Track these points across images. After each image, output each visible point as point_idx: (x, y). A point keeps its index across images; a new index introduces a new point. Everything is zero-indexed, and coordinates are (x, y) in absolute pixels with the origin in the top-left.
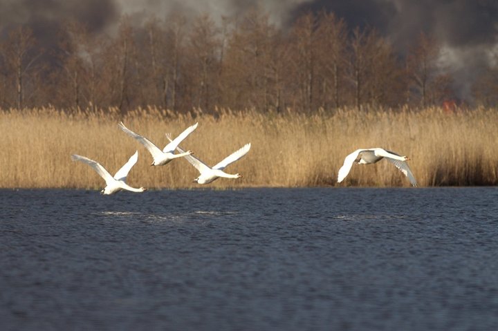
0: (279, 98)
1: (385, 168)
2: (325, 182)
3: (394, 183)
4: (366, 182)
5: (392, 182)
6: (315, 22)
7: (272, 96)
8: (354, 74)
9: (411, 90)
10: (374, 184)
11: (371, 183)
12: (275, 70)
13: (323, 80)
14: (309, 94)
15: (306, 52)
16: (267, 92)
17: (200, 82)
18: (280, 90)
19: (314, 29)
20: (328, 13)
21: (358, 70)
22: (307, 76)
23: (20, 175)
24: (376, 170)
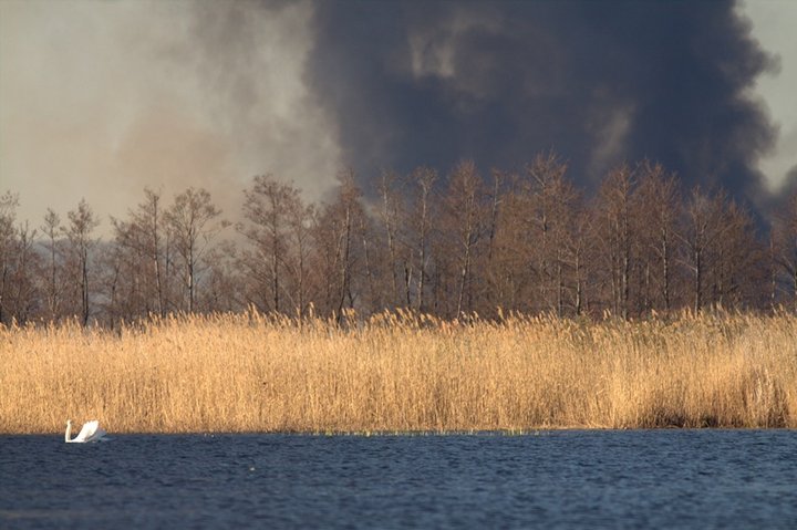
0: (579, 293)
1: (759, 400)
2: (669, 421)
3: (772, 422)
4: (730, 420)
5: (770, 421)
6: (633, 179)
7: (569, 291)
8: (693, 258)
9: (777, 280)
10: (741, 423)
11: (737, 423)
12: (573, 250)
13: (646, 266)
14: (625, 286)
15: (620, 224)
16: (562, 285)
17: (461, 269)
18: (581, 282)
19: (631, 189)
20: (652, 165)
21: (699, 250)
22: (622, 260)
23: (210, 411)
24: (745, 404)
